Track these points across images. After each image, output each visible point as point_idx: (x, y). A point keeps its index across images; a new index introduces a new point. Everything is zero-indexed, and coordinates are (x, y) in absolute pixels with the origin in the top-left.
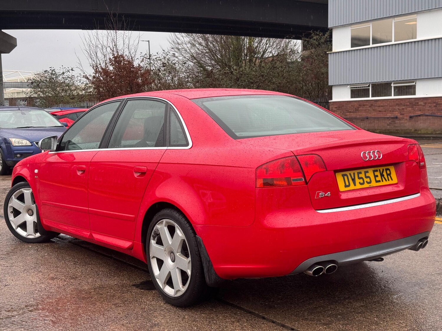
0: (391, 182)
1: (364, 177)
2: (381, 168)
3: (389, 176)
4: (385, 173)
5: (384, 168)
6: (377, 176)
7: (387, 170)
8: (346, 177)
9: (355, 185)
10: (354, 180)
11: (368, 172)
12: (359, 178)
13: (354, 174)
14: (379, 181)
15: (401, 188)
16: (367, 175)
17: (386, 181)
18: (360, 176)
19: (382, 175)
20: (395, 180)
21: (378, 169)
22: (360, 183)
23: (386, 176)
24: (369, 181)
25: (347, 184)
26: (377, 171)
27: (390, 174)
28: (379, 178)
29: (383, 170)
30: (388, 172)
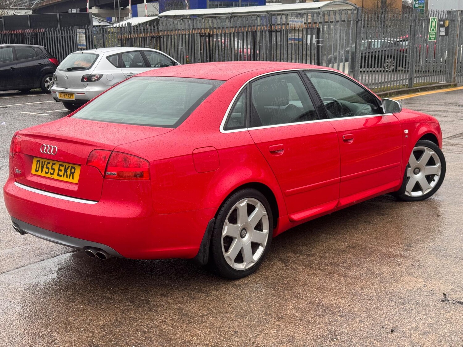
0: (71, 180)
1: (50, 168)
2: (67, 165)
3: (72, 174)
4: (69, 171)
5: (71, 165)
7: (72, 168)
8: (38, 163)
9: (42, 172)
10: (42, 167)
11: (54, 164)
14: (61, 176)
15: (75, 188)
16: (54, 167)
17: (67, 177)
18: (48, 165)
19: (66, 171)
20: (76, 180)
21: (64, 164)
22: (45, 171)
23: (68, 173)
24: (52, 172)
25: (37, 169)
26: (62, 166)
28: (61, 173)
29: (69, 166)
30: (73, 170)
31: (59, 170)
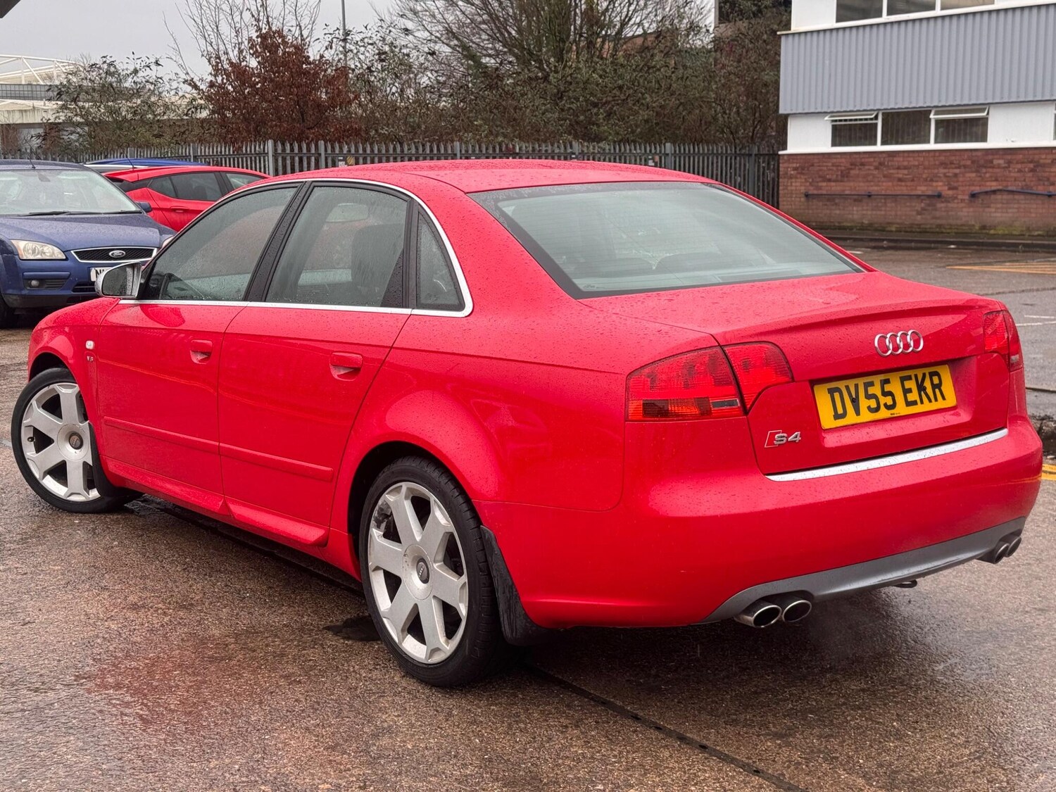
0: (940, 404)
1: (879, 394)
2: (920, 372)
3: (937, 390)
4: (927, 384)
5: (927, 371)
6: (910, 391)
7: (932, 374)
8: (837, 395)
9: (858, 413)
10: (855, 402)
11: (887, 381)
12: (868, 397)
13: (856, 386)
14: (914, 403)
15: (964, 417)
16: (887, 388)
17: (930, 401)
18: (871, 390)
19: (921, 388)
20: (951, 399)
21: (911, 373)
22: (869, 408)
23: (929, 390)
24: (890, 402)
25: (840, 411)
26: (909, 378)
27: (939, 386)
28: (913, 396)
29: (924, 375)
30: (936, 380)
31: (906, 391)
